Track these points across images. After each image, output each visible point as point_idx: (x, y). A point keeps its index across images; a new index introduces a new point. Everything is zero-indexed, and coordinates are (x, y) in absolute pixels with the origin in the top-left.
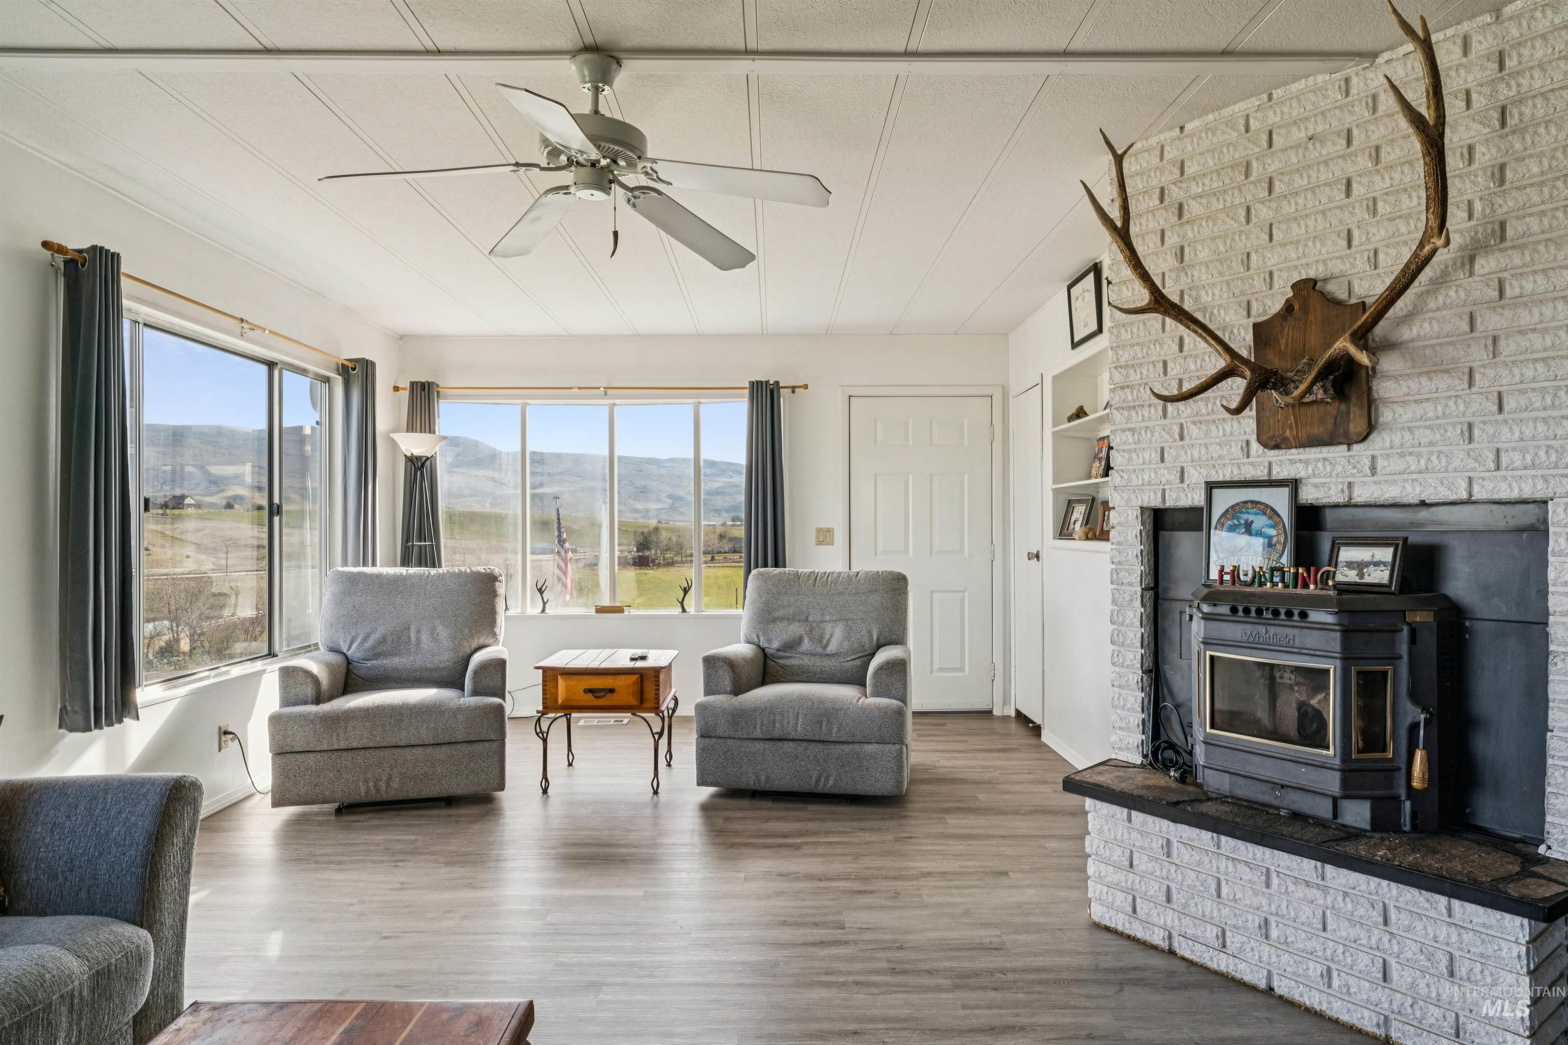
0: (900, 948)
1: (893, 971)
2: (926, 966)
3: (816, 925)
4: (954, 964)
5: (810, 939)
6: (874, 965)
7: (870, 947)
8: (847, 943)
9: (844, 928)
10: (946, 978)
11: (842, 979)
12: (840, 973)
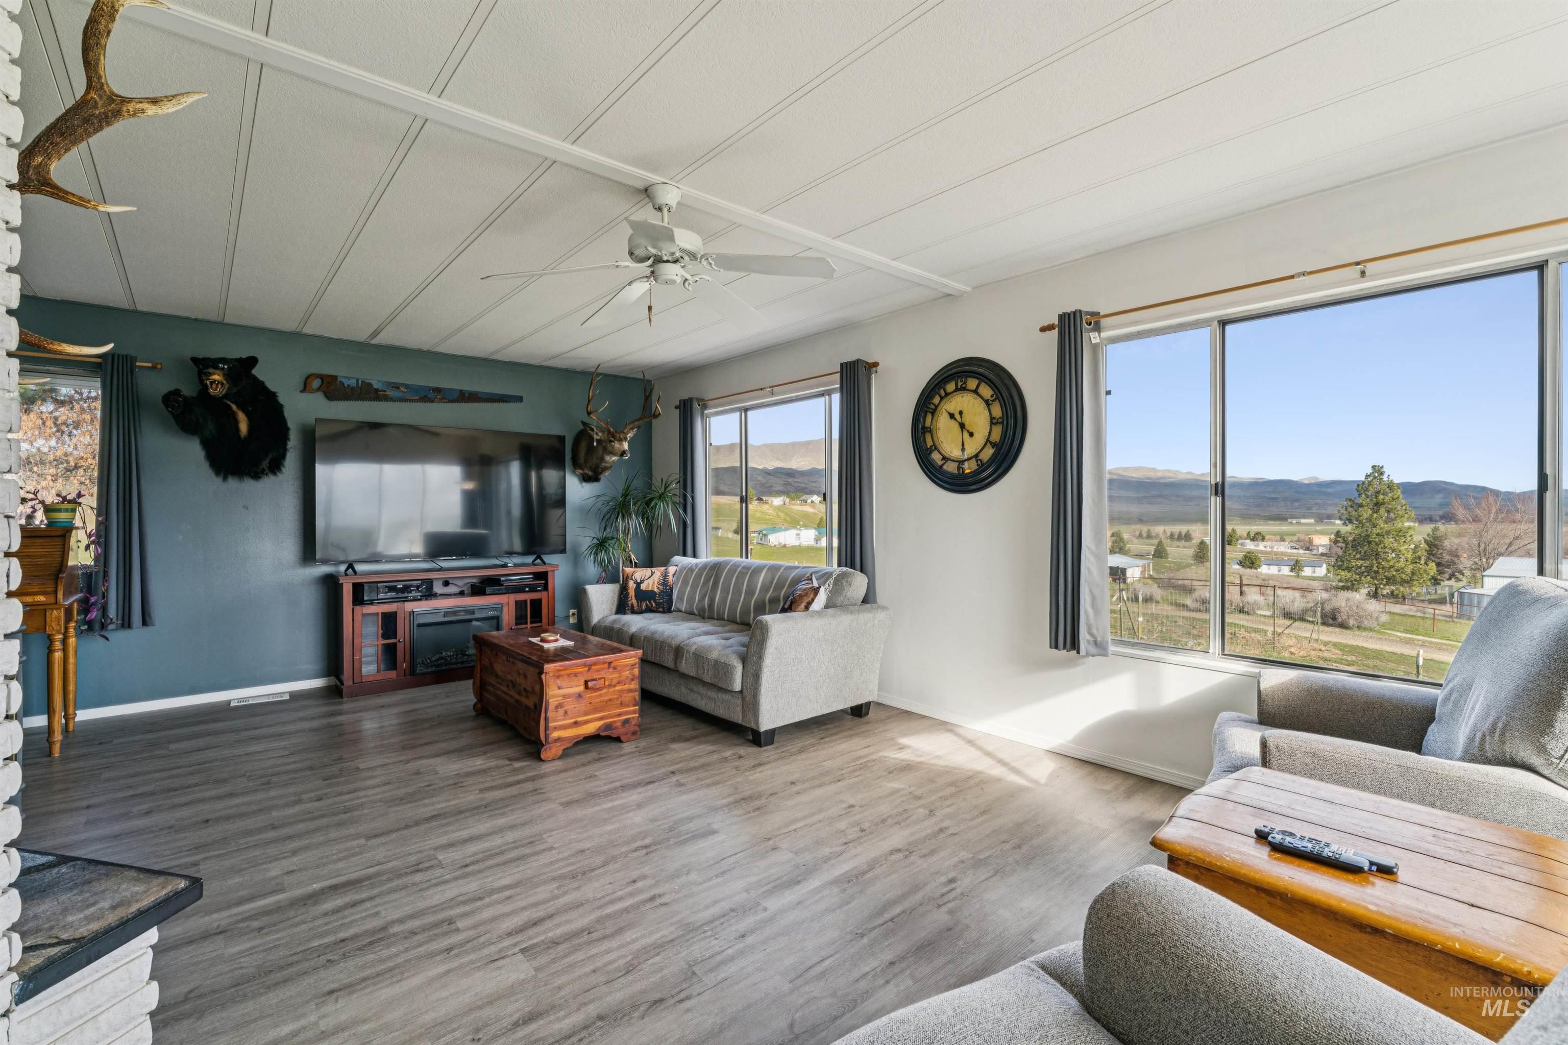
0: (449, 950)
1: (450, 921)
2: (420, 937)
3: (556, 943)
4: (385, 953)
5: (549, 924)
6: (468, 922)
7: (482, 939)
8: (510, 934)
9: (523, 951)
10: (395, 935)
11: (495, 897)
12: (498, 902)
